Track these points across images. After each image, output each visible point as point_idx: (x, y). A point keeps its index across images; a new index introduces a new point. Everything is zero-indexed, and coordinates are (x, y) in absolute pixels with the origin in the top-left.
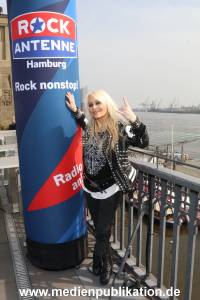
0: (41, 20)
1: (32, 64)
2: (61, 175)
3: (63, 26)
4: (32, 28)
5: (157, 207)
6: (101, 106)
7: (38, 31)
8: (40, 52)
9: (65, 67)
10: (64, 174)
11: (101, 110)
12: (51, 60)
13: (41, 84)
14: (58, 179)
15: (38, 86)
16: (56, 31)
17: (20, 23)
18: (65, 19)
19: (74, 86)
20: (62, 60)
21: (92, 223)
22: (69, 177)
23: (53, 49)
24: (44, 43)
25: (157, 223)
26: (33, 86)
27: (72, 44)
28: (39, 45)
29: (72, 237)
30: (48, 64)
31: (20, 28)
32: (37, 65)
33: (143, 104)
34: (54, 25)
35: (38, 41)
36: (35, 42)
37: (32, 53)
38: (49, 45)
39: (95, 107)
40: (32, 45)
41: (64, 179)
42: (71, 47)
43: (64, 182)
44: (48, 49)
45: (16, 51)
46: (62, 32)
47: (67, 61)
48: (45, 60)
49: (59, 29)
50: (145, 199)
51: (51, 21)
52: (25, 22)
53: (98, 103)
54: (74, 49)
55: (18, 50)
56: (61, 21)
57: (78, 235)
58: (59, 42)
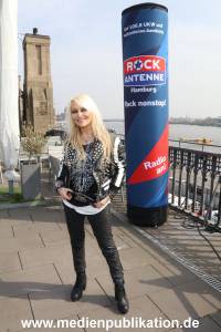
1: (134, 89)
4: (135, 67)
8: (139, 82)
9: (155, 90)
12: (146, 87)
14: (147, 165)
15: (137, 104)
17: (128, 63)
18: (157, 59)
20: (153, 87)
23: (147, 79)
24: (142, 76)
26: (134, 104)
28: (139, 77)
30: (144, 90)
31: (128, 67)
34: (149, 64)
36: (136, 76)
37: (134, 83)
38: (145, 77)
40: (134, 78)
42: (162, 77)
44: (144, 80)
46: (154, 68)
47: (157, 87)
48: (142, 87)
49: (152, 66)
51: (147, 61)
52: (131, 63)
53: (83, 110)
56: (154, 61)
58: (152, 75)
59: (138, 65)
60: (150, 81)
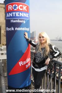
0: (16, 5)
1: (13, 21)
2: (22, 62)
3: (25, 8)
4: (13, 8)
5: (57, 75)
6: (44, 38)
7: (15, 9)
9: (24, 22)
10: (23, 62)
11: (44, 40)
12: (19, 20)
13: (16, 28)
14: (21, 63)
15: (14, 29)
16: (22, 9)
17: (9, 6)
18: (25, 5)
19: (28, 29)
20: (23, 20)
21: (33, 81)
22: (25, 63)
23: (20, 16)
24: (17, 14)
25: (57, 81)
26: (13, 29)
27: (27, 14)
28: (15, 14)
29: (25, 86)
30: (18, 21)
31: (9, 8)
32: (15, 21)
33: (56, 38)
34: (21, 7)
35: (15, 13)
36: (14, 13)
37: (13, 17)
38: (19, 14)
39: (42, 38)
40: (13, 14)
41: (23, 63)
42: (27, 15)
43: (23, 64)
44: (19, 16)
45: (7, 16)
46: (24, 10)
47: (26, 20)
48: (17, 20)
49: (23, 9)
50: (53, 72)
52: (11, 6)
53: (43, 37)
54: (28, 16)
55: (8, 16)
56: (24, 6)
57: (27, 85)
58: (23, 13)
59: (15, 7)
60: (21, 17)
